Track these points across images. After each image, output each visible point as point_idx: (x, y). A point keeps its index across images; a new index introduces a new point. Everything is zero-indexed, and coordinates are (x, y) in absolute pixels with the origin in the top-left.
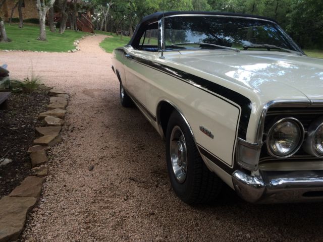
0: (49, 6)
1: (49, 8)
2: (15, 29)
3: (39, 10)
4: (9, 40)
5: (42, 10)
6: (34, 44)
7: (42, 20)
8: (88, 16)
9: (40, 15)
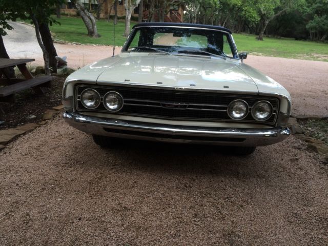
0: (135, 5)
1: (134, 8)
2: (111, 26)
3: (126, 10)
4: (99, 36)
5: (129, 9)
6: (118, 39)
7: (128, 18)
8: (178, 13)
9: (126, 14)
